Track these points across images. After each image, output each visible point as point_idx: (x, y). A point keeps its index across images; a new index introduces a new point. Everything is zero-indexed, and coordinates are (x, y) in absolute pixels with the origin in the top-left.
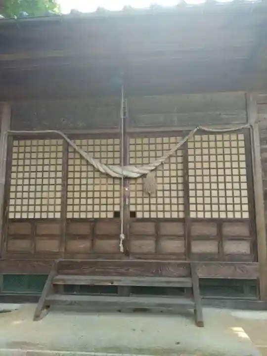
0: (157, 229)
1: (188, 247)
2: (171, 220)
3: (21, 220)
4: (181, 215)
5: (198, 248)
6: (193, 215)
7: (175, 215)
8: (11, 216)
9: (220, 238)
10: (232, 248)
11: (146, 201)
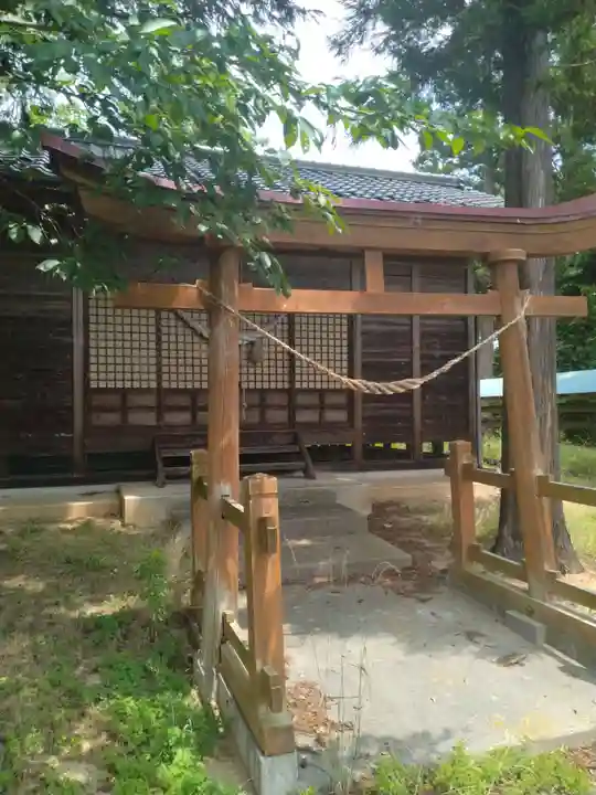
0: (263, 399)
1: (292, 417)
2: (277, 390)
3: (106, 391)
4: (287, 386)
5: (302, 417)
6: (298, 385)
7: (280, 386)
8: (93, 385)
9: (322, 407)
10: (331, 416)
11: (252, 370)
